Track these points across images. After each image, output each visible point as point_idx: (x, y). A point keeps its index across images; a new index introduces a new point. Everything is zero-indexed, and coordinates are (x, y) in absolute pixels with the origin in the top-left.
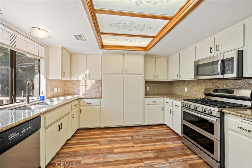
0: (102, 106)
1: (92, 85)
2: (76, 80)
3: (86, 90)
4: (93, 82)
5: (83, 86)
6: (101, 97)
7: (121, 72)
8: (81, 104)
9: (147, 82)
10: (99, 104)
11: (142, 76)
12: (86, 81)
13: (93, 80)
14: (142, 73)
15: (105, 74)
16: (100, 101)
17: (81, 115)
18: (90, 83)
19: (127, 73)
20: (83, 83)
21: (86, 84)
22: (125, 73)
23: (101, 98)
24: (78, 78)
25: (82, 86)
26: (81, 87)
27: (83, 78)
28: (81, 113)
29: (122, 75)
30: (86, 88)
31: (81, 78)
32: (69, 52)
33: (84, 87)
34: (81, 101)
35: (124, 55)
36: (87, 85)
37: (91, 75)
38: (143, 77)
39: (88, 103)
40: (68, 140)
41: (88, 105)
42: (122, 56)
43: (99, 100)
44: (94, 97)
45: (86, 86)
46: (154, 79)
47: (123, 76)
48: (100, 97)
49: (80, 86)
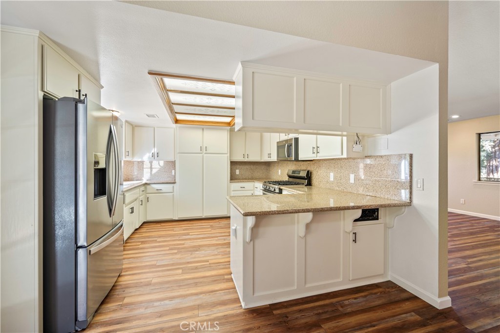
0: (175, 193)
1: (160, 167)
2: (140, 160)
3: (151, 173)
4: (162, 163)
5: (148, 168)
6: (174, 181)
7: (200, 151)
8: (148, 191)
9: (233, 163)
10: (172, 191)
11: (227, 155)
12: (151, 163)
13: (162, 160)
14: (226, 152)
15: (179, 153)
16: (173, 187)
17: (148, 204)
18: (158, 165)
19: (207, 152)
20: (147, 165)
21: (151, 165)
22: (205, 152)
23: (175, 183)
24: (142, 158)
25: (146, 168)
26: (144, 170)
27: (149, 158)
28: (148, 201)
29: (201, 155)
30: (151, 171)
31: (146, 158)
32: (132, 125)
33: (149, 170)
34: (148, 187)
35: (203, 129)
36: (153, 167)
37: (159, 155)
38: (228, 157)
39: (157, 190)
40: (136, 230)
41: (157, 191)
42: (201, 131)
43: (171, 186)
44: (165, 182)
45: (151, 168)
46: (244, 159)
47: (203, 156)
48: (172, 182)
49: (143, 168)
